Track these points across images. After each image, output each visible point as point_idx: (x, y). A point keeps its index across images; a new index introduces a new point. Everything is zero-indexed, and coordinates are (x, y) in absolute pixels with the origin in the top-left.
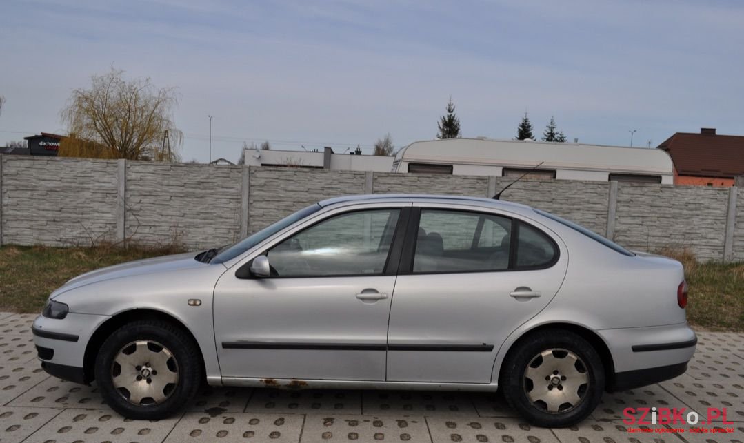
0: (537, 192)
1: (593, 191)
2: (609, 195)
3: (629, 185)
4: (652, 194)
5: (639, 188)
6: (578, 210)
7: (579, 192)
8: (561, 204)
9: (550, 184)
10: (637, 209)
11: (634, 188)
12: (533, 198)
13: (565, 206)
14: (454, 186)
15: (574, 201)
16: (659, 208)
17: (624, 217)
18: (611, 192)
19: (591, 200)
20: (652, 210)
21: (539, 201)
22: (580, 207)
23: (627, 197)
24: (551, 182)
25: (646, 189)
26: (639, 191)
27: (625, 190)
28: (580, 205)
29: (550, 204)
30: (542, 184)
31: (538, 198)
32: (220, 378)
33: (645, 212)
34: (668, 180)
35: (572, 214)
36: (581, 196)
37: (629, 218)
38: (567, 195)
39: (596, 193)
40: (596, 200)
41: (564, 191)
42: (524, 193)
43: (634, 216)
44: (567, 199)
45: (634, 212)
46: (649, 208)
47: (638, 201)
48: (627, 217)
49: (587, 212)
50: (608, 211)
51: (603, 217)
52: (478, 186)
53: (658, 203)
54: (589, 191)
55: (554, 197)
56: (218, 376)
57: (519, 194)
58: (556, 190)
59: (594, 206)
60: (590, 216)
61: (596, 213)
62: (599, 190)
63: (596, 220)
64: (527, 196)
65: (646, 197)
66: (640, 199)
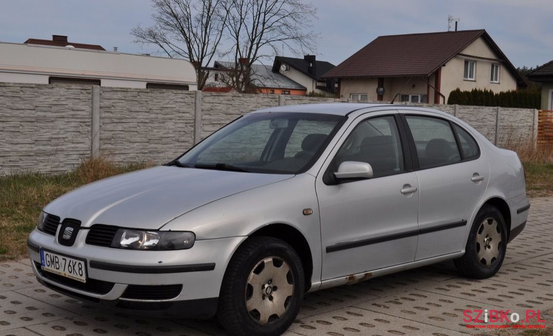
0: (135, 103)
1: (182, 100)
2: (195, 103)
3: (209, 95)
4: (226, 102)
5: (217, 97)
6: (171, 119)
7: (171, 102)
8: (157, 114)
9: (146, 94)
10: (216, 117)
11: (213, 97)
12: (133, 109)
13: (160, 116)
14: (58, 97)
15: (167, 111)
16: (232, 116)
17: (206, 125)
18: (197, 101)
19: (181, 110)
20: (227, 117)
21: (138, 112)
22: (172, 116)
23: (208, 106)
24: (147, 92)
25: (221, 98)
26: (216, 100)
27: (207, 99)
28: (172, 114)
29: (148, 114)
30: (140, 94)
31: (138, 109)
32: (320, 282)
33: (221, 120)
34: (193, 88)
35: (166, 123)
36: (172, 106)
37: (210, 126)
38: (161, 105)
39: (185, 102)
40: (184, 109)
41: (159, 101)
42: (124, 103)
43: (214, 124)
44: (162, 108)
45: (214, 120)
46: (225, 116)
47: (216, 109)
48: (209, 124)
49: (178, 121)
50: (195, 120)
51: (191, 126)
52: (81, 97)
53: (231, 111)
54: (179, 100)
55: (150, 107)
56: (319, 281)
57: (120, 104)
58: (152, 100)
59: (183, 115)
60: (181, 125)
61: (185, 121)
62: (186, 99)
63: (186, 129)
64: (127, 107)
65: (222, 106)
66: (218, 107)
